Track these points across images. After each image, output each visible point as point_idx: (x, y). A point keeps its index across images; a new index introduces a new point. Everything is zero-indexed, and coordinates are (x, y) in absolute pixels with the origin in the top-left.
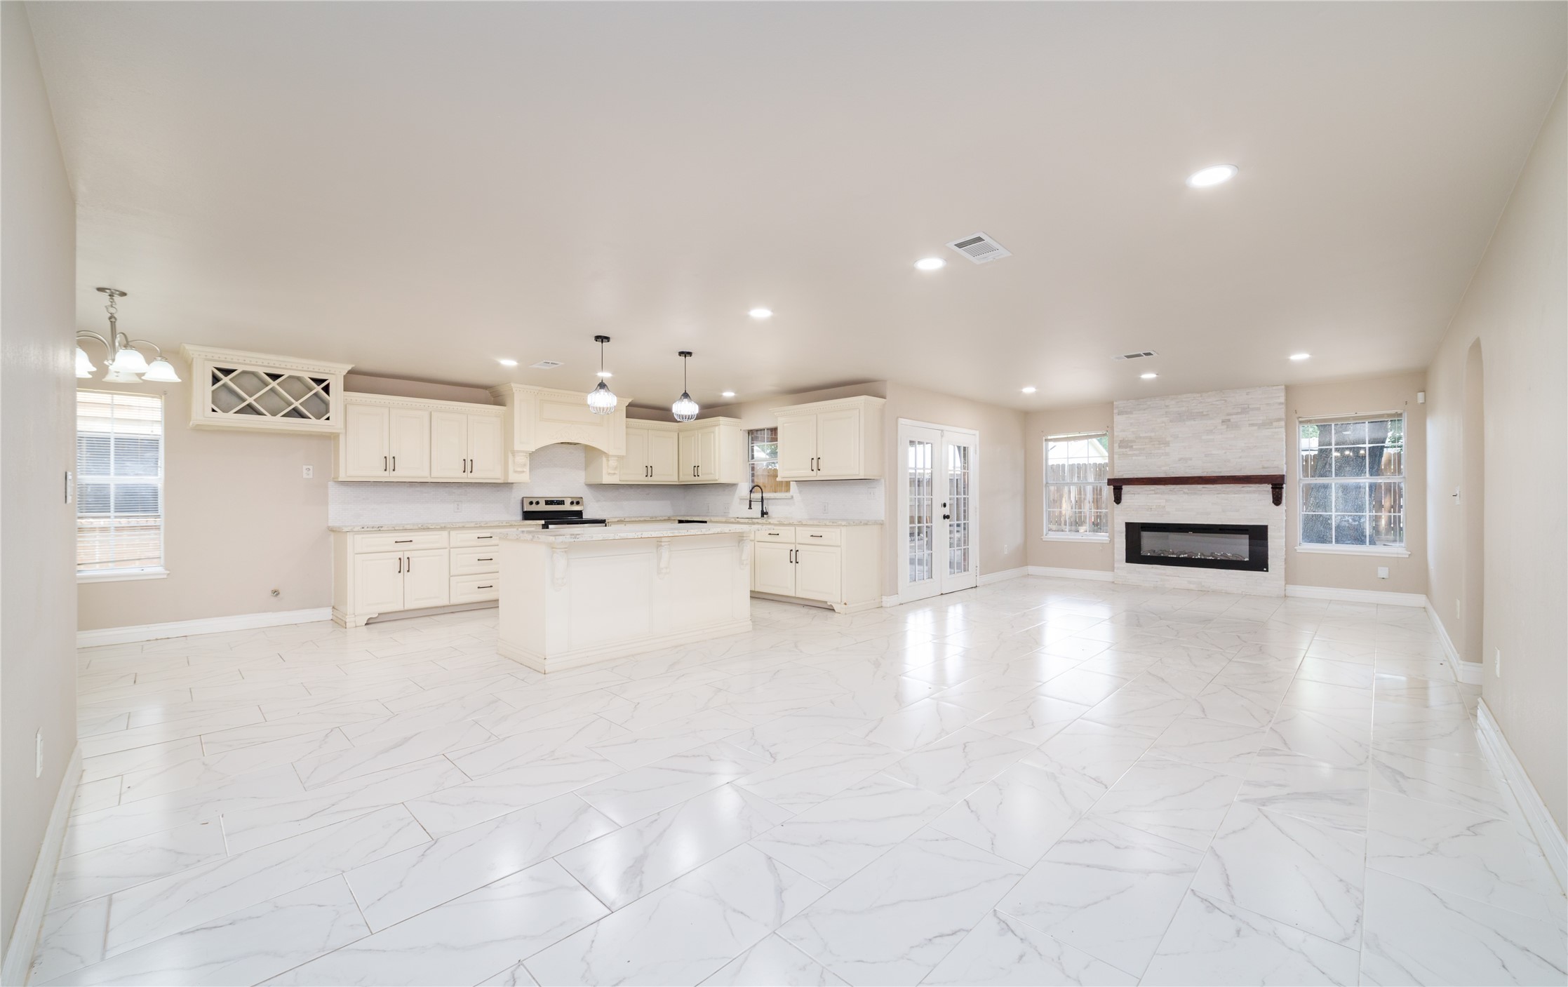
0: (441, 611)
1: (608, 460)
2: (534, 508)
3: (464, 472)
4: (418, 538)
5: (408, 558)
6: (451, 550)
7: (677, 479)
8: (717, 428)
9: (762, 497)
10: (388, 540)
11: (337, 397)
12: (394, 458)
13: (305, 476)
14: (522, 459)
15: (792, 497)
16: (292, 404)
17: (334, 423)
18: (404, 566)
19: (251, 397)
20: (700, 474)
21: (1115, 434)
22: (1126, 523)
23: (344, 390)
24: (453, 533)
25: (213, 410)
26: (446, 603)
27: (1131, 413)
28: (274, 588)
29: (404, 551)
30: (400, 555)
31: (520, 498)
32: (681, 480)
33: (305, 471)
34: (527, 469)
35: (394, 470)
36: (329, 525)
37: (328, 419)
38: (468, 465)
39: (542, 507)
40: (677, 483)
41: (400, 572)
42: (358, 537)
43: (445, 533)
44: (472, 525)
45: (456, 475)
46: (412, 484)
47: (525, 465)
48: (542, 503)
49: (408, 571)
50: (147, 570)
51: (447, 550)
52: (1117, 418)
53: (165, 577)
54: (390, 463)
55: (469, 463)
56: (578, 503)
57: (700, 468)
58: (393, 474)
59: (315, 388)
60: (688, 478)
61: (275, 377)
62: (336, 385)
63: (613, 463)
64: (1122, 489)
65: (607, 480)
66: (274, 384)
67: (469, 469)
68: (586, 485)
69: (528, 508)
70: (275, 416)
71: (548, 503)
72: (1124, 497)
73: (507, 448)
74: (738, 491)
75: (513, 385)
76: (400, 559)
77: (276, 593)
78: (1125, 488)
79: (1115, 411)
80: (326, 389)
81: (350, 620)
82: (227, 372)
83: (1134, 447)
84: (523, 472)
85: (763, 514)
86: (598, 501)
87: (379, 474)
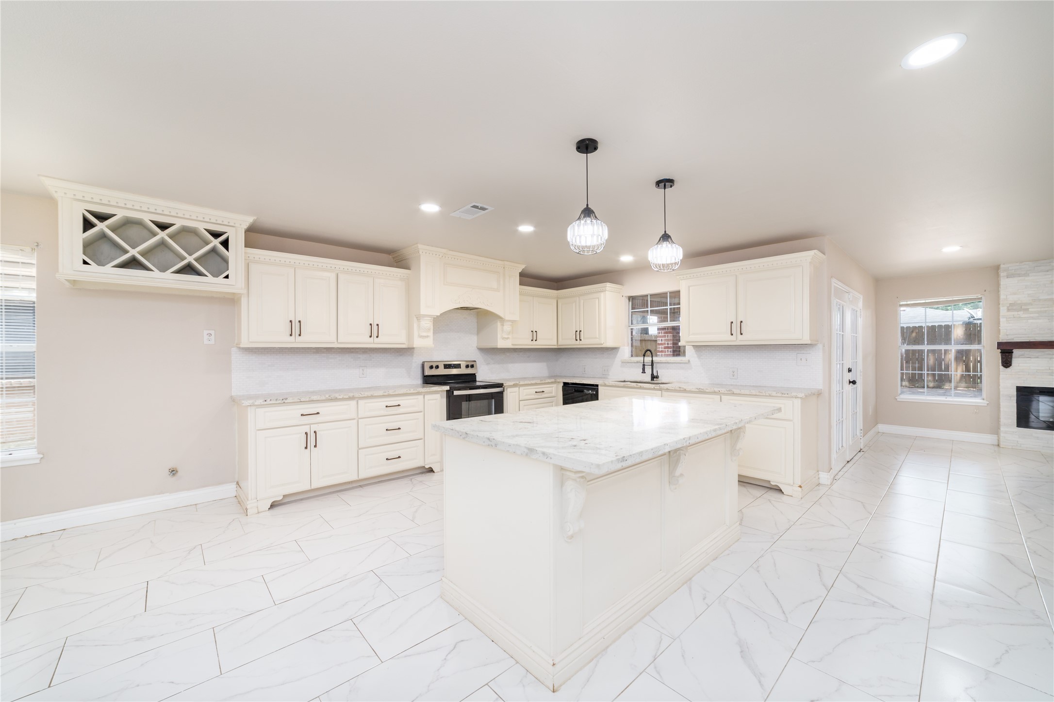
0: (350, 486)
1: (503, 325)
2: (434, 372)
3: (371, 337)
4: (327, 410)
5: (315, 432)
6: (359, 420)
7: (556, 344)
8: (602, 294)
9: (652, 361)
10: (292, 413)
11: (237, 253)
12: (300, 322)
13: (206, 342)
14: (427, 324)
15: (689, 361)
16: (185, 258)
17: (235, 283)
18: (311, 441)
19: (133, 247)
20: (582, 338)
21: (1002, 297)
22: (1017, 387)
23: (246, 246)
24: (361, 402)
25: (85, 262)
26: (355, 478)
27: (1026, 275)
28: (172, 465)
29: (310, 424)
30: (306, 429)
31: (421, 362)
32: (559, 343)
33: (206, 337)
34: (431, 334)
35: (300, 335)
36: (232, 394)
37: (227, 277)
38: (374, 330)
39: (442, 371)
40: (556, 347)
41: (306, 448)
42: (260, 411)
43: (353, 403)
44: (381, 393)
45: (362, 340)
46: (318, 351)
47: (429, 330)
48: (441, 367)
49: (315, 446)
50: (17, 455)
51: (355, 421)
52: (1004, 282)
53: (38, 461)
54: (295, 327)
55: (375, 328)
56: (472, 366)
57: (582, 333)
58: (299, 339)
59: (212, 242)
60: (568, 341)
61: (163, 227)
62: (237, 240)
63: (507, 327)
64: (1013, 352)
65: (501, 344)
66: (162, 235)
67: (375, 334)
68: (478, 349)
69: (428, 372)
70: (164, 271)
71: (447, 366)
72: (1015, 361)
73: (412, 314)
74: (619, 355)
75: (420, 246)
76: (306, 433)
77: (173, 472)
78: (1016, 352)
79: (1002, 274)
80: (225, 244)
81: (251, 505)
82: (102, 218)
83: (1030, 310)
84: (428, 336)
85: (653, 377)
86: (488, 364)
87: (284, 340)
